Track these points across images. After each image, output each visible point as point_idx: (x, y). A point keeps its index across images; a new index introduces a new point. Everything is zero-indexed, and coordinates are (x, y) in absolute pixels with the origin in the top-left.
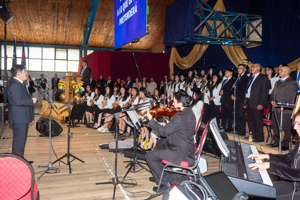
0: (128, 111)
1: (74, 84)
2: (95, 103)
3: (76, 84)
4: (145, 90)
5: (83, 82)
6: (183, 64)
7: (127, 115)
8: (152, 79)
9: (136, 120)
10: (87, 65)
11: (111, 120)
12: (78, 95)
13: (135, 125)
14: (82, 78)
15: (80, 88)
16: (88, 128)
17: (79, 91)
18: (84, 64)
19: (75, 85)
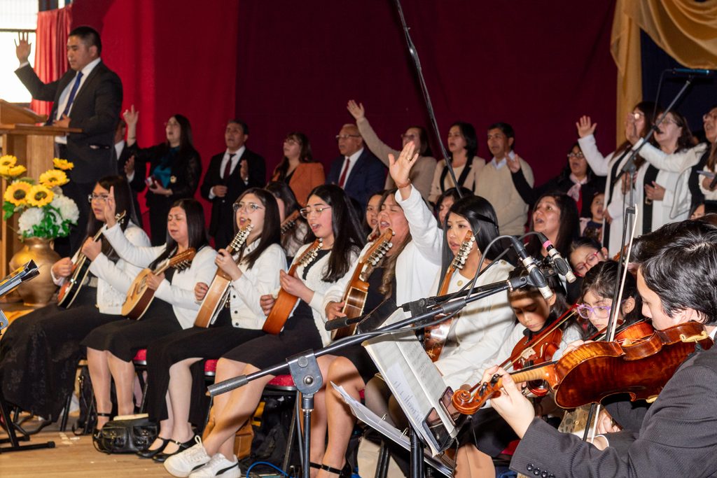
0: (374, 340)
1: (11, 179)
2: (163, 291)
3: (24, 174)
4: (487, 214)
5: (70, 166)
6: (704, 38)
7: (367, 369)
8: (495, 138)
9: (422, 402)
10: (99, 54)
11: (248, 409)
12: (37, 246)
13: (421, 431)
14: (62, 140)
15: (48, 200)
16: (104, 455)
17: (46, 219)
18: (75, 48)
19: (17, 184)
